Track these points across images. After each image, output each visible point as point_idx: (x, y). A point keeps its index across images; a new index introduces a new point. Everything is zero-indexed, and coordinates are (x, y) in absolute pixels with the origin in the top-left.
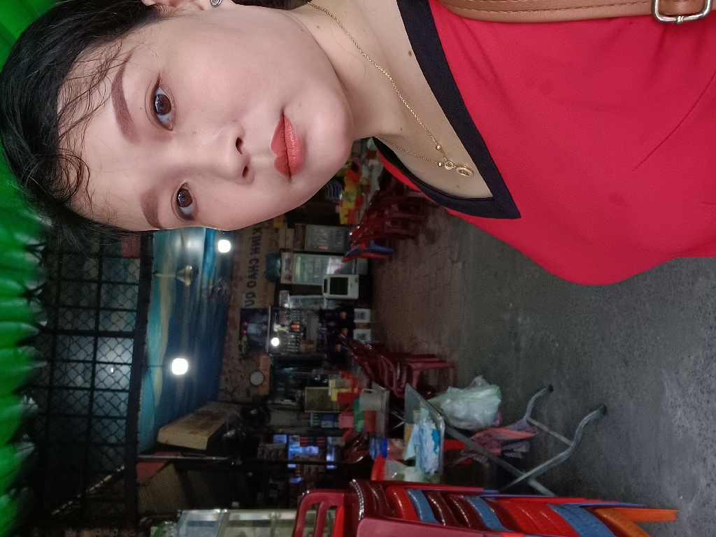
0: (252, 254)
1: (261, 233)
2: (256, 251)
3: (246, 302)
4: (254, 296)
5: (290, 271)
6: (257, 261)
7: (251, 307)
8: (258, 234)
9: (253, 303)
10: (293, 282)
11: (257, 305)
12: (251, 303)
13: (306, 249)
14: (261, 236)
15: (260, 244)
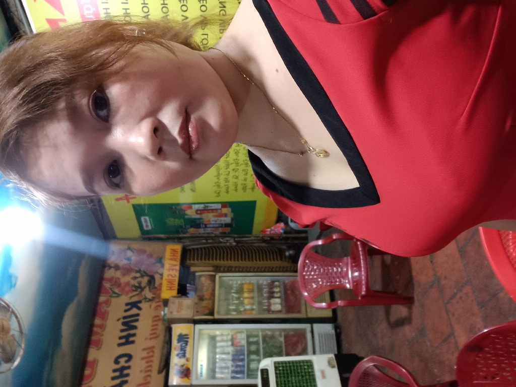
0: (120, 345)
1: (140, 309)
2: (127, 340)
5: (187, 360)
6: (129, 357)
8: (135, 311)
10: (194, 382)
13: (216, 316)
14: (138, 315)
15: (135, 327)
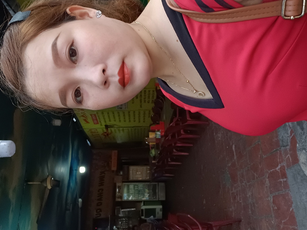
0: (99, 186)
1: (105, 174)
2: (101, 184)
3: (96, 215)
4: (101, 211)
5: (121, 194)
6: (102, 190)
7: (99, 218)
8: (103, 175)
9: (100, 215)
10: (123, 200)
11: (103, 216)
12: (99, 215)
13: (129, 180)
14: (104, 176)
15: (104, 180)
